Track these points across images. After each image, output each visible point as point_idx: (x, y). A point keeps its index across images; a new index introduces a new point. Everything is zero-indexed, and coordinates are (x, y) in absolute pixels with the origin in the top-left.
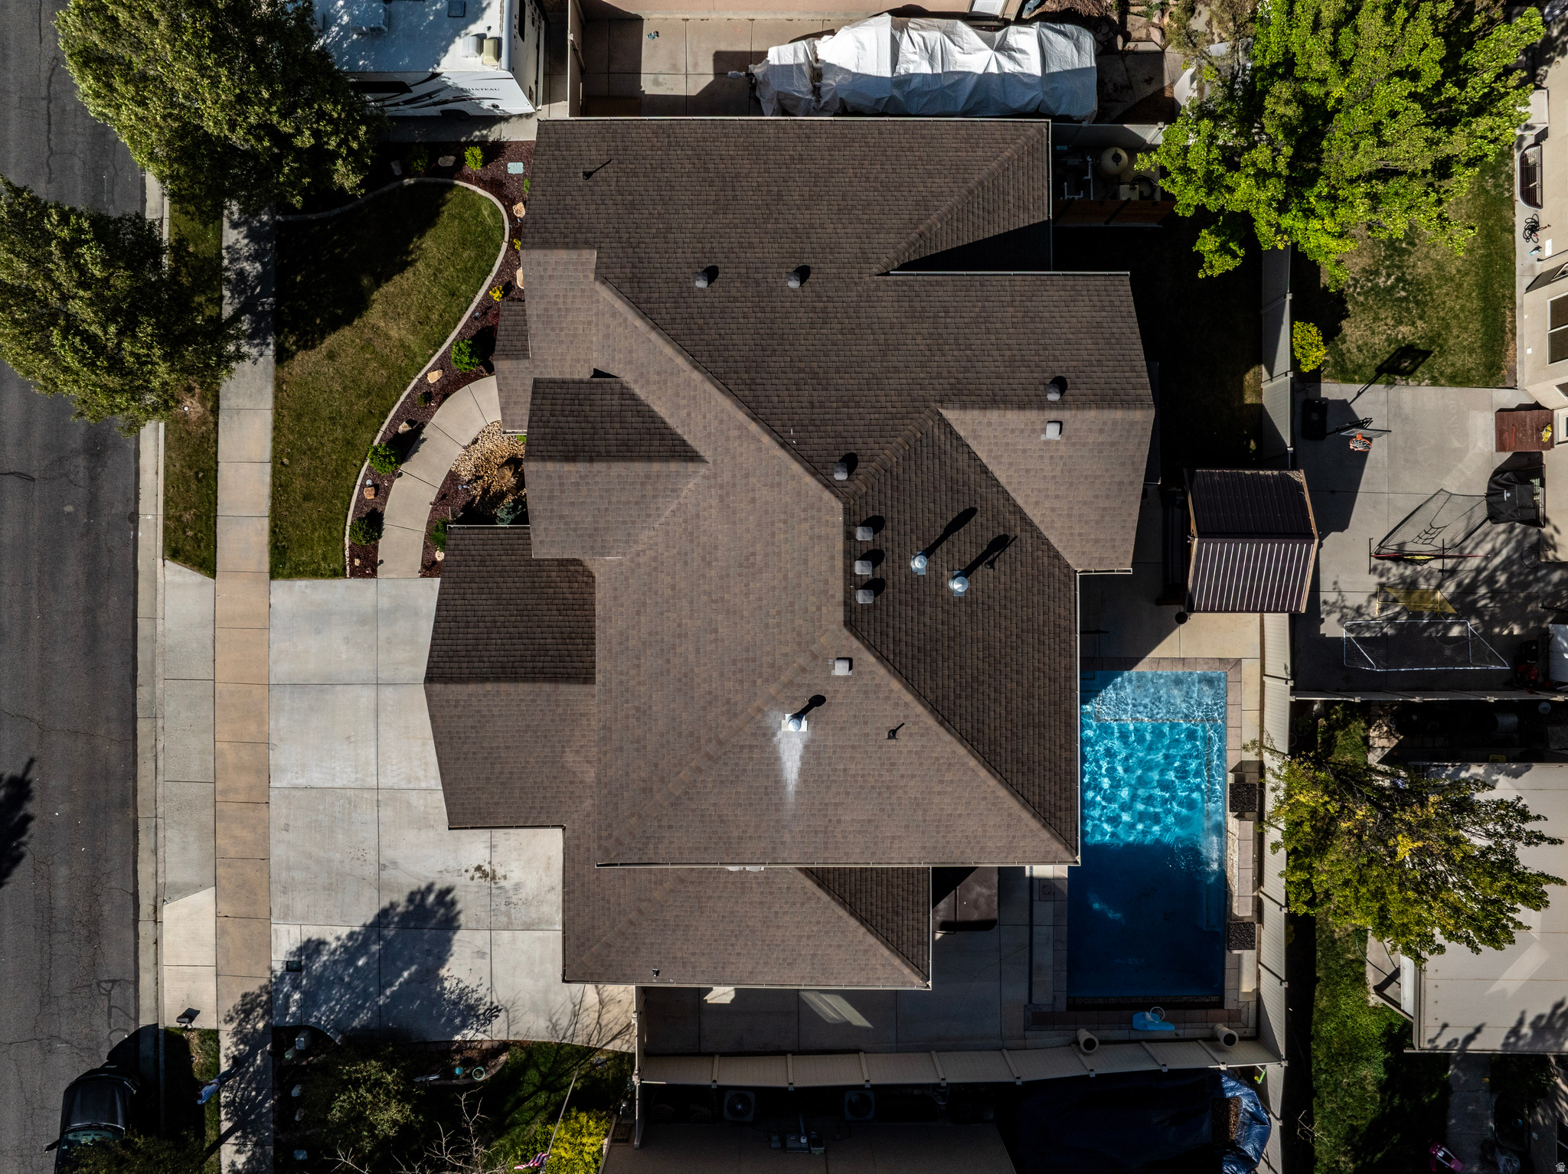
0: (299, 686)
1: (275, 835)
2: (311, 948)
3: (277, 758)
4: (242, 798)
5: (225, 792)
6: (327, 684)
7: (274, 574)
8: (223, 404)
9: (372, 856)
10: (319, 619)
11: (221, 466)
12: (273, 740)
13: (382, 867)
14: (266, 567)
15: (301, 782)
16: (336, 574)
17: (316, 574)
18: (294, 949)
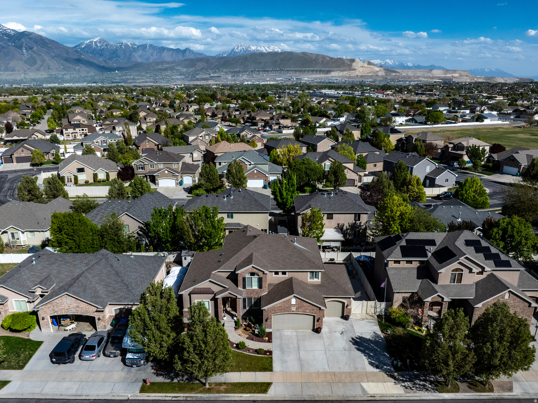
0: (302, 366)
1: (342, 370)
2: (371, 364)
3: (321, 370)
4: (334, 377)
5: (333, 380)
6: (300, 360)
7: (271, 370)
8: (223, 381)
9: (343, 352)
10: (283, 362)
11: (241, 381)
12: (316, 371)
13: (345, 350)
14: (270, 373)
15: (327, 365)
16: (271, 358)
17: (271, 362)
18: (372, 367)
